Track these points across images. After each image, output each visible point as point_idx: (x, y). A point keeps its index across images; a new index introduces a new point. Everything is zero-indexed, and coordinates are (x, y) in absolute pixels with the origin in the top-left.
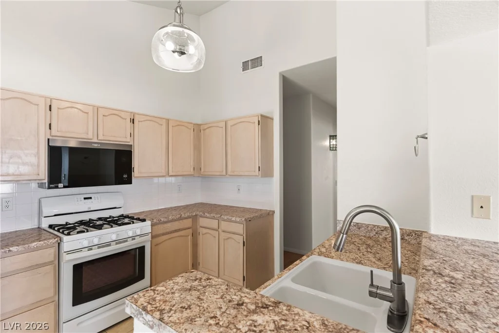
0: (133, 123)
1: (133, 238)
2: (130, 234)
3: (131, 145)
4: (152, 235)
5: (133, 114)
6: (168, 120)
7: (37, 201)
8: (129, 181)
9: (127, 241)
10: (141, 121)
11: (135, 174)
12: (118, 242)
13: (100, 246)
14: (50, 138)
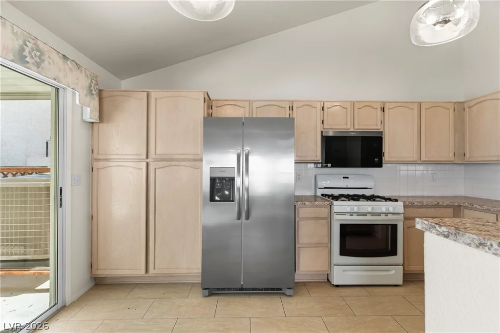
0: (384, 111)
1: (386, 214)
2: (384, 210)
3: (382, 132)
4: (404, 215)
5: (383, 103)
6: (420, 104)
7: (313, 177)
8: (380, 165)
9: (380, 215)
10: (391, 109)
11: (386, 158)
12: (372, 214)
13: (359, 214)
14: (323, 130)
